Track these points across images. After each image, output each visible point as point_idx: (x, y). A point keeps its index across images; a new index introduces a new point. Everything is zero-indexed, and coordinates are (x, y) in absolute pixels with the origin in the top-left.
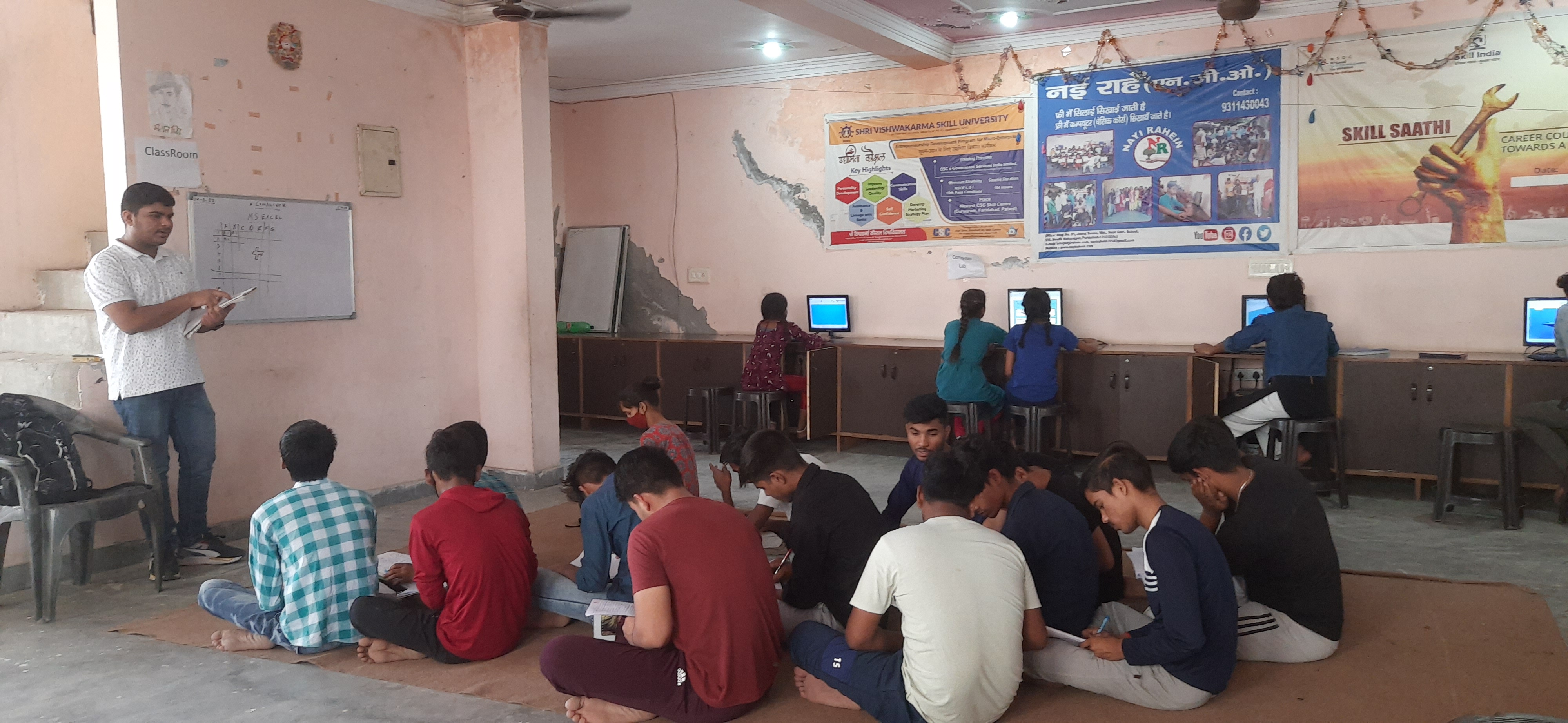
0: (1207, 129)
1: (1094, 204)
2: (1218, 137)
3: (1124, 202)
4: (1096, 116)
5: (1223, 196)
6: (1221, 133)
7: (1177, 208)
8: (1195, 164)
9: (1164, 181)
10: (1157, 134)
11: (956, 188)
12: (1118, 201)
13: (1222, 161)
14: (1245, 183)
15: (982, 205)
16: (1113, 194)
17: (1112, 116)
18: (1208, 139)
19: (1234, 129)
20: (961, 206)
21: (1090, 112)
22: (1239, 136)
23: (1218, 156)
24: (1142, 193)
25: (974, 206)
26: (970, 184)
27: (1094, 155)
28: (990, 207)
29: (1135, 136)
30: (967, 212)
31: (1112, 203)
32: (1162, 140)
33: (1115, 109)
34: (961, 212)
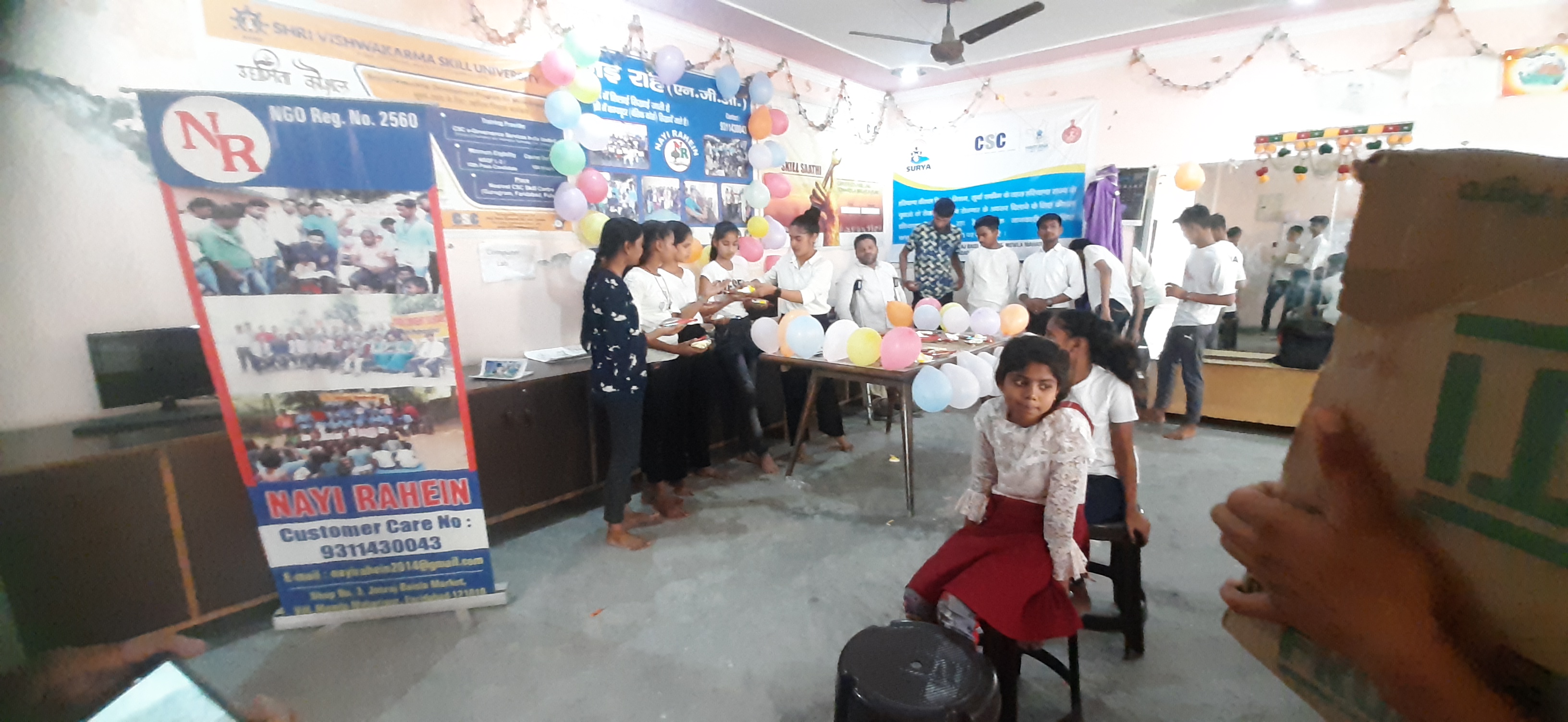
0: (713, 143)
1: (636, 200)
2: (720, 152)
3: (660, 201)
4: (631, 106)
5: (725, 203)
6: (721, 148)
7: (698, 210)
8: (707, 172)
9: (688, 184)
10: (679, 138)
11: (481, 160)
12: (655, 200)
13: (721, 173)
14: (736, 194)
15: (519, 187)
16: (650, 192)
17: (644, 110)
18: (714, 152)
19: (728, 146)
20: (491, 185)
21: (624, 100)
22: (731, 154)
23: (720, 168)
24: (672, 194)
25: (508, 187)
26: (498, 158)
27: (632, 147)
28: (530, 191)
29: (664, 136)
30: (499, 193)
31: (651, 200)
32: (684, 146)
33: (646, 104)
34: (491, 192)
